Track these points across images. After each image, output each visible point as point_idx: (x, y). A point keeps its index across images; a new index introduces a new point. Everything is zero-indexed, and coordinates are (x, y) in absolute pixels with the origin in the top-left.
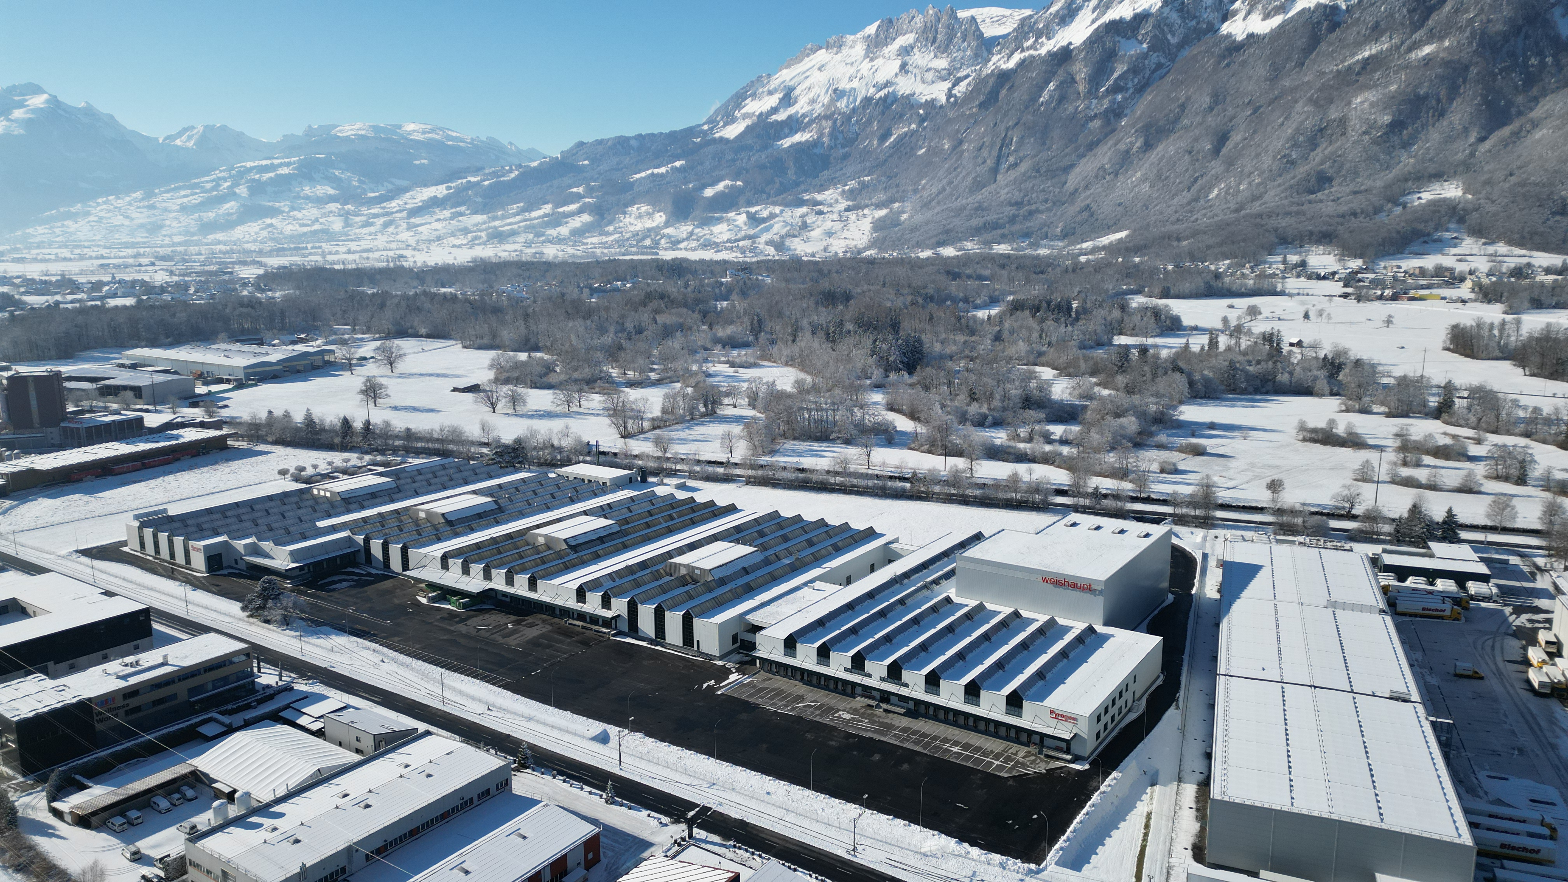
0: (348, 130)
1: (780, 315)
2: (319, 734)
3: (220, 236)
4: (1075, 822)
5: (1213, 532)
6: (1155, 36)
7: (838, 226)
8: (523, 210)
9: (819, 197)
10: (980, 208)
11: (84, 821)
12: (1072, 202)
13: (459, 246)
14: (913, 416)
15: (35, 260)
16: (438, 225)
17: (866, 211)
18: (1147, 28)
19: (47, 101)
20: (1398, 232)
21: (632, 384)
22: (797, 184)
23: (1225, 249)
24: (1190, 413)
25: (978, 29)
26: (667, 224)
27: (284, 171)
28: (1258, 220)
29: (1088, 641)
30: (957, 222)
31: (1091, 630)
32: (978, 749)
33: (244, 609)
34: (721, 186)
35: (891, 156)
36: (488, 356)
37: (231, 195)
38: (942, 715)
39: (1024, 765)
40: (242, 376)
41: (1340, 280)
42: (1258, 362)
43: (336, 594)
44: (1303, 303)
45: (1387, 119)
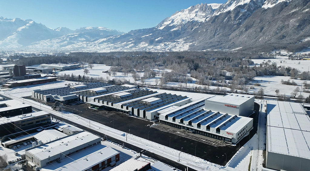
0: (88, 28)
1: (169, 60)
2: (62, 132)
3: (63, 48)
4: (233, 157)
5: (263, 100)
6: (248, 8)
7: (182, 46)
8: (121, 43)
9: (178, 41)
10: (211, 43)
11: (8, 147)
12: (230, 42)
13: (108, 50)
14: (196, 78)
15: (29, 51)
16: (104, 46)
17: (188, 43)
18: (246, 7)
19: (33, 22)
20: (300, 47)
21: (138, 72)
22: (174, 38)
23: (263, 50)
24: (256, 79)
25: (211, 7)
26: (148, 46)
27: (76, 36)
28: (270, 44)
29: (235, 118)
30: (206, 45)
31: (236, 116)
32: (209, 141)
33: (52, 108)
34: (159, 39)
35: (193, 33)
36: (110, 67)
37: (66, 40)
38: (201, 133)
39: (220, 144)
40: (62, 69)
41: (288, 56)
42: (272, 69)
43: (72, 106)
44: (280, 60)
45: (298, 24)
